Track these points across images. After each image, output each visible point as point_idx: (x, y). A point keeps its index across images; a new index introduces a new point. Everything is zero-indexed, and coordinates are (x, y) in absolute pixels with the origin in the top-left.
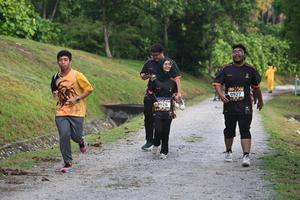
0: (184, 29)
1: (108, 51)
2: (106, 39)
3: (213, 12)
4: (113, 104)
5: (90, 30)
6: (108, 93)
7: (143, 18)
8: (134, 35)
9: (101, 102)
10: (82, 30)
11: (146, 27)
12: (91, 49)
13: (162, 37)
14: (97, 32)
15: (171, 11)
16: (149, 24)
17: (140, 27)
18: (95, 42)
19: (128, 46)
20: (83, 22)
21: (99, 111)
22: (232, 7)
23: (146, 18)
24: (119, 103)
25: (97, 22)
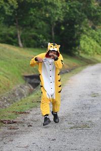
0: (63, 28)
1: (20, 44)
2: (19, 36)
3: (80, 18)
4: (29, 75)
5: (8, 31)
6: (26, 69)
7: (38, 23)
8: (33, 34)
9: (23, 74)
10: (3, 32)
11: (40, 28)
12: (9, 42)
13: (51, 34)
14: (12, 32)
15: (57, 18)
16: (41, 27)
17: (36, 28)
18: (11, 39)
19: (30, 40)
20: (3, 27)
21: (22, 79)
22: (91, 15)
23: (40, 23)
24: (32, 74)
25: (11, 27)
